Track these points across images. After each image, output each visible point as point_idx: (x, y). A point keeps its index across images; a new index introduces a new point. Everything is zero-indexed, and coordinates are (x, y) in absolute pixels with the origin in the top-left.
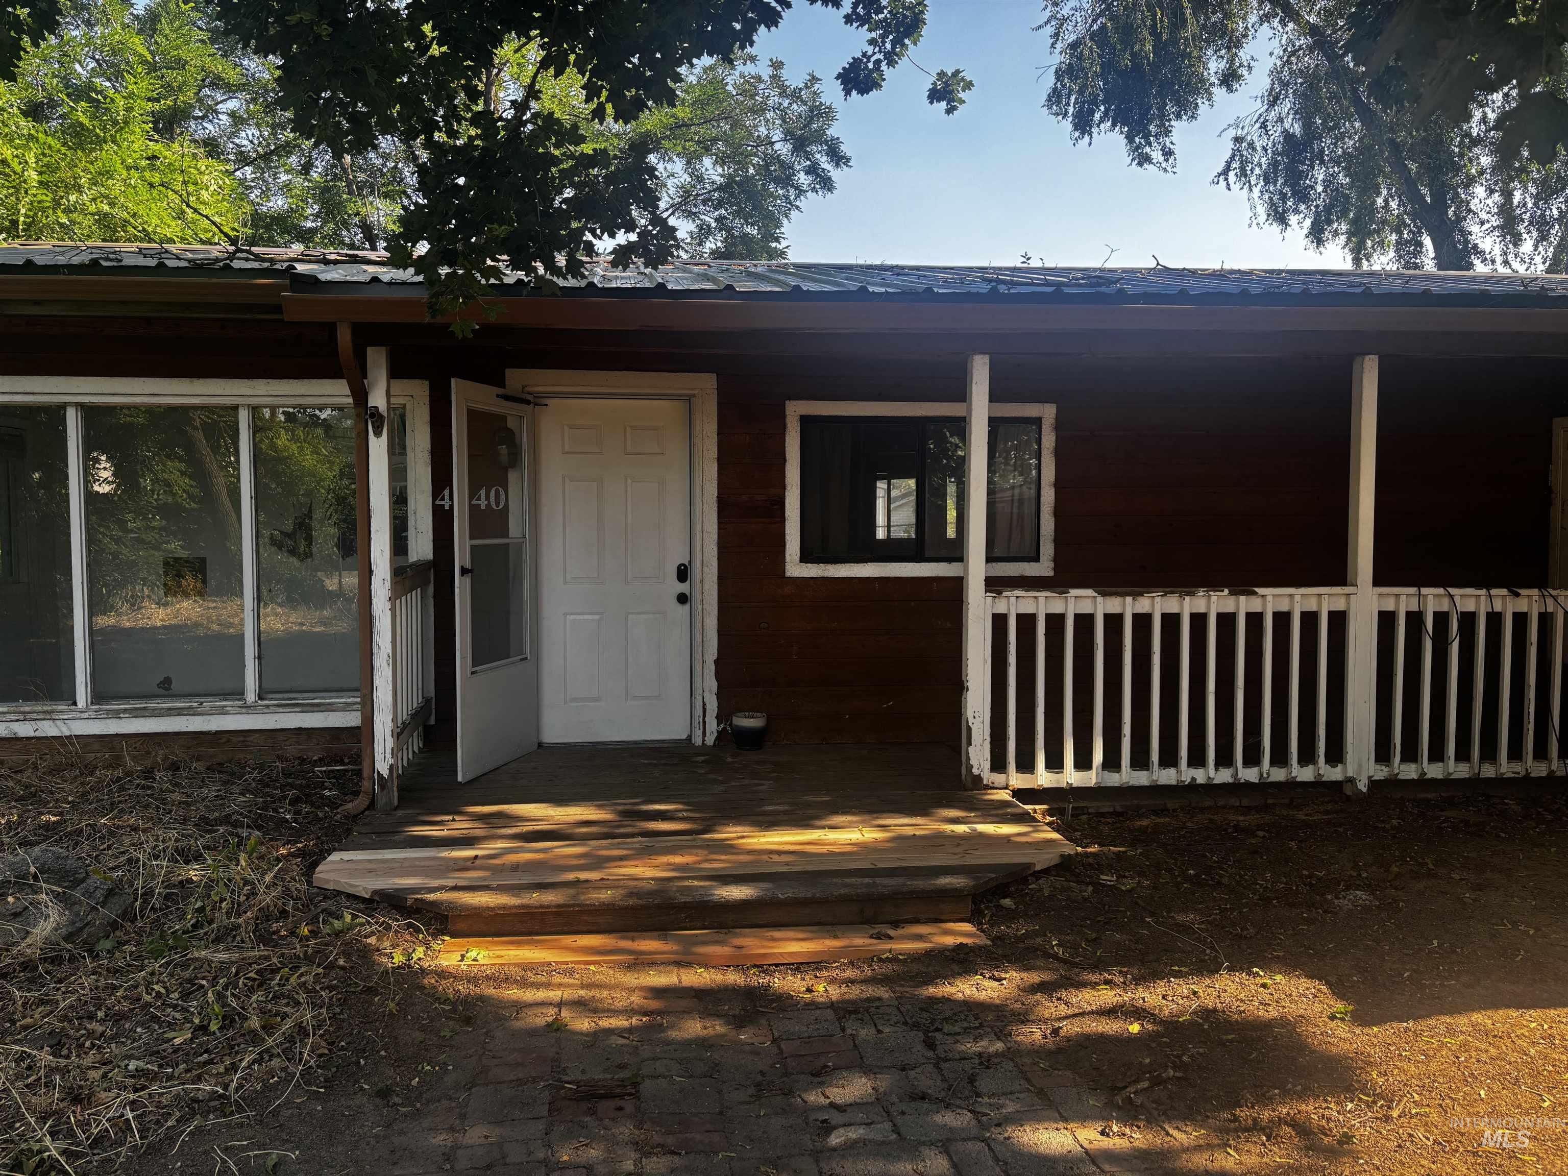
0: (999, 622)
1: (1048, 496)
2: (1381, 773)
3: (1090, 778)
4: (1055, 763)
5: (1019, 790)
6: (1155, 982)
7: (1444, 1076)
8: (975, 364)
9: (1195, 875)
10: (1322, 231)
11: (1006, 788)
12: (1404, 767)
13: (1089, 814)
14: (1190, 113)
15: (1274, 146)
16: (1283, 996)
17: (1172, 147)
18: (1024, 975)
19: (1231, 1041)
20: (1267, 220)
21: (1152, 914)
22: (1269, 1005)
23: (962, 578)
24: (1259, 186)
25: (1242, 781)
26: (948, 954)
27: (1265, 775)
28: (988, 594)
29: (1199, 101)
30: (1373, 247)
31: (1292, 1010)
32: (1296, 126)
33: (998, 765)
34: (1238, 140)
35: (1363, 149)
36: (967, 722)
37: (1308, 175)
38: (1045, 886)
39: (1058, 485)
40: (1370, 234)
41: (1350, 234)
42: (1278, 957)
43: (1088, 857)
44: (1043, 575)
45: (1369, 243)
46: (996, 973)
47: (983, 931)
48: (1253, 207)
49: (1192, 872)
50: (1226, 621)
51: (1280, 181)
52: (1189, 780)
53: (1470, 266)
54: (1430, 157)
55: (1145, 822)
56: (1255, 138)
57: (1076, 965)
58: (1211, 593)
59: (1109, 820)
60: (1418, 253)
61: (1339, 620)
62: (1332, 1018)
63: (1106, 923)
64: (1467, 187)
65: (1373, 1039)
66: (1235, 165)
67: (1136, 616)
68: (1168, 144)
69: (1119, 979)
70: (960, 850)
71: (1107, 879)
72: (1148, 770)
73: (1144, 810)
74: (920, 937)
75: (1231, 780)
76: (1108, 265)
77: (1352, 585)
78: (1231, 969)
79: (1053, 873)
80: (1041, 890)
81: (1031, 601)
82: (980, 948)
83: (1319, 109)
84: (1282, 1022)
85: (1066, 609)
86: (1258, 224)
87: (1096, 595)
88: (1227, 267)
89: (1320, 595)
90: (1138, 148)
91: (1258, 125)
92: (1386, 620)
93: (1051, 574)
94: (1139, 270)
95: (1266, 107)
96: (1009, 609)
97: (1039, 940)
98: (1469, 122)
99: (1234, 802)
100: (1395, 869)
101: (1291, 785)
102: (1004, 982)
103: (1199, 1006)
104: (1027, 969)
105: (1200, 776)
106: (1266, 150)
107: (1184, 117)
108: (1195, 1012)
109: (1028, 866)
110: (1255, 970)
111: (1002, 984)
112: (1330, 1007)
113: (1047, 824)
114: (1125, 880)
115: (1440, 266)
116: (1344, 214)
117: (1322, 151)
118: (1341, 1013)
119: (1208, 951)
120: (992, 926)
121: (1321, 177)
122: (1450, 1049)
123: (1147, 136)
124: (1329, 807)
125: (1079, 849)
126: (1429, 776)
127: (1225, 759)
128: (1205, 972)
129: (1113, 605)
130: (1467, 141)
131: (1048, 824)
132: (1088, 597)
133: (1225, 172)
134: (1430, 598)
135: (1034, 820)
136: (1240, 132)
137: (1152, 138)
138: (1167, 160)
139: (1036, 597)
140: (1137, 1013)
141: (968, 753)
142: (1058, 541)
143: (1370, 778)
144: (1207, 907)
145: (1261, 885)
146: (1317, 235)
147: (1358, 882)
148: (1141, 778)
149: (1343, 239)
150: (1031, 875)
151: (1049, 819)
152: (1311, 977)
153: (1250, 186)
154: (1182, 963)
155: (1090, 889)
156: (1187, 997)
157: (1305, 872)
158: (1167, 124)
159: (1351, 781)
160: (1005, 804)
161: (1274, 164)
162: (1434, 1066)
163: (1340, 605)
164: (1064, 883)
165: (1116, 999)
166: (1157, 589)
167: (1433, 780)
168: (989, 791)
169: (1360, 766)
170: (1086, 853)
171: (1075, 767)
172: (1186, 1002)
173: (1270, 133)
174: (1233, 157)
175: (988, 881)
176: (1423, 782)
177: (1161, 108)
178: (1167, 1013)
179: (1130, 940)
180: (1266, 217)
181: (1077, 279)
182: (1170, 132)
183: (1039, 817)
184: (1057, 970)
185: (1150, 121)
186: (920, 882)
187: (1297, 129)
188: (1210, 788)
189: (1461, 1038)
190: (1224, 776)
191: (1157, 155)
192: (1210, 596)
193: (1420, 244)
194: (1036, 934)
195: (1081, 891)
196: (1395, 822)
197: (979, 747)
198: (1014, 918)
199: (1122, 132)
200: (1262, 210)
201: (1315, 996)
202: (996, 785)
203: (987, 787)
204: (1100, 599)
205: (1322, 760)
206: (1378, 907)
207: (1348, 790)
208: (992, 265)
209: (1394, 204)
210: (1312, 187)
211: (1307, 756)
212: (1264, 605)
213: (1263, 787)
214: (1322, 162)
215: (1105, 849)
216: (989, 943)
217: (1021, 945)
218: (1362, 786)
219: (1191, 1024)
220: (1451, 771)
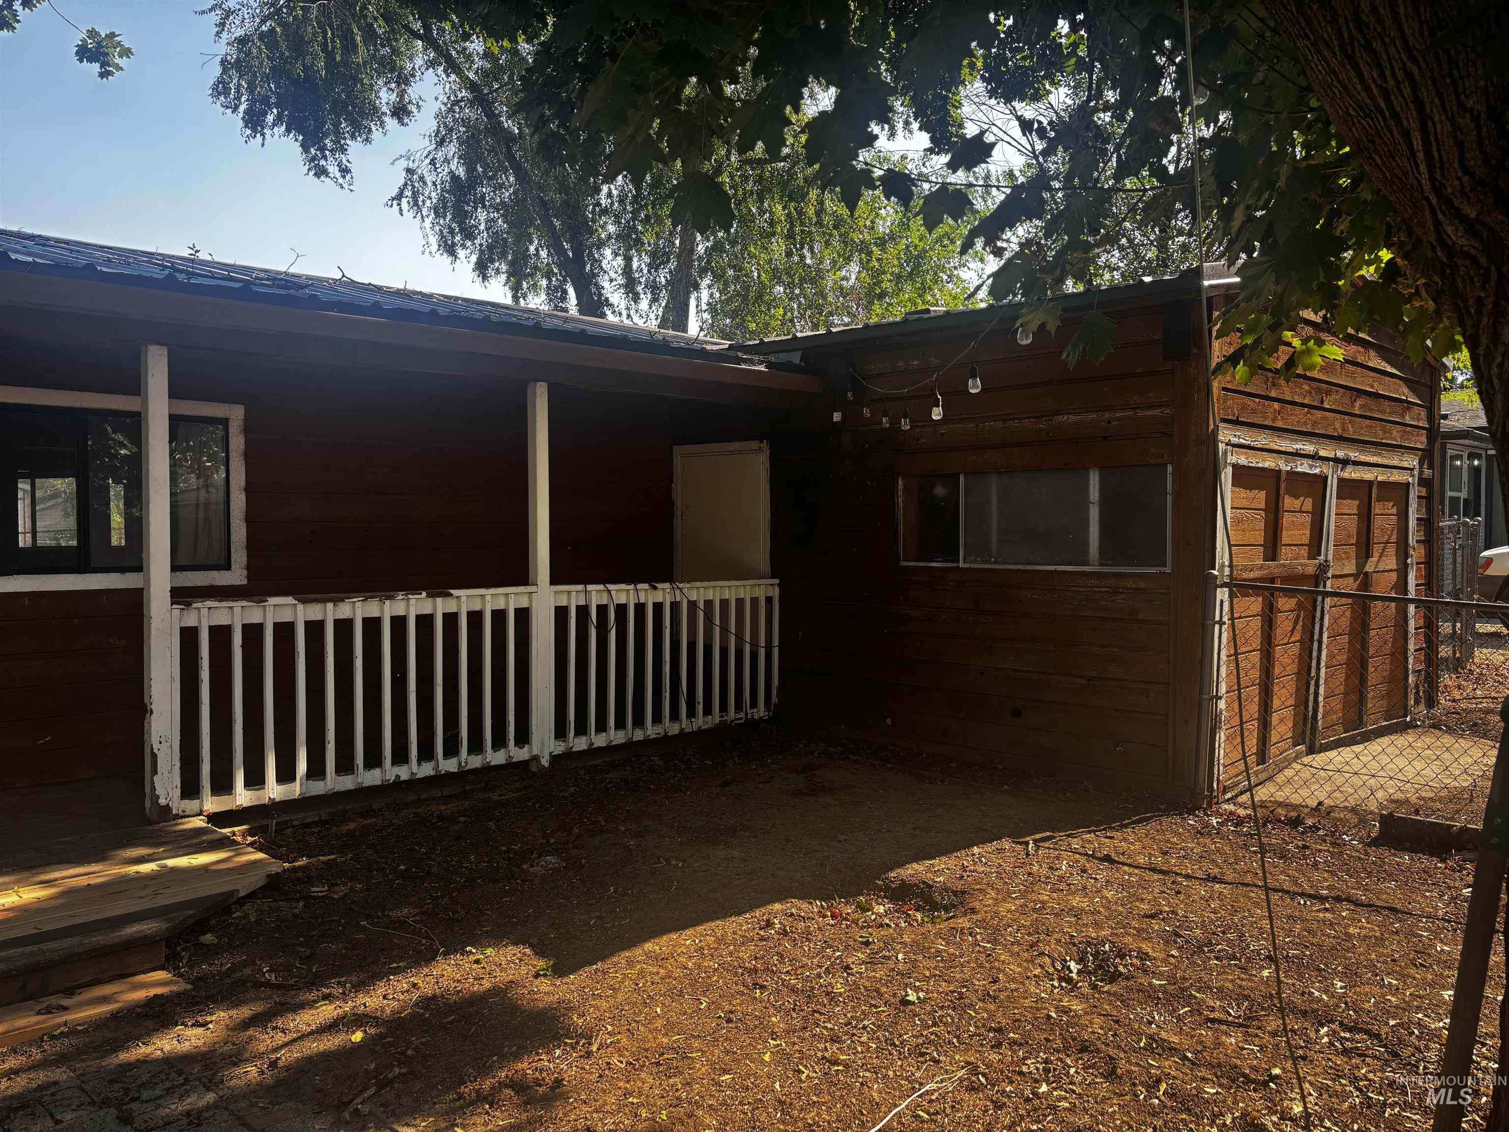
0: (189, 636)
1: (239, 501)
2: (559, 748)
3: (295, 790)
4: (255, 780)
5: (215, 814)
6: (374, 985)
7: (629, 1003)
8: (150, 354)
9: (405, 870)
10: (486, 268)
11: (200, 814)
12: (577, 740)
13: (293, 827)
14: (364, 136)
15: (442, 183)
16: (494, 967)
17: (348, 164)
18: (234, 1012)
19: (451, 1023)
20: (438, 250)
21: (368, 917)
22: (483, 978)
23: (142, 590)
24: (431, 218)
25: (443, 772)
26: (139, 1010)
27: (463, 764)
28: (174, 606)
29: (374, 128)
30: (528, 288)
31: (502, 977)
32: (461, 170)
33: (190, 789)
34: (409, 171)
35: (517, 201)
36: (152, 749)
37: (472, 215)
38: (251, 911)
39: (249, 490)
40: (526, 276)
41: (510, 274)
42: (487, 932)
43: (296, 872)
44: (234, 583)
45: (525, 285)
46: (200, 1019)
47: (180, 976)
48: (426, 236)
49: (403, 867)
50: (425, 622)
51: (449, 217)
52: (393, 778)
53: (603, 315)
54: (570, 218)
55: (352, 826)
56: (426, 175)
57: (291, 988)
58: (410, 596)
59: (315, 830)
60: (564, 299)
61: (523, 615)
62: (537, 976)
63: (320, 936)
64: (599, 248)
65: (571, 986)
66: (408, 193)
67: (337, 622)
68: (344, 161)
69: (338, 991)
70: (148, 891)
71: (318, 890)
72: (353, 773)
73: (350, 814)
74: (105, 1000)
75: (432, 773)
76: (292, 270)
77: (533, 585)
78: (446, 954)
79: (260, 896)
80: (246, 915)
81: (225, 611)
82: (178, 995)
83: (480, 159)
84: (496, 991)
85: (265, 619)
86: (430, 253)
87: (296, 602)
88: (410, 287)
89: (507, 595)
90: (313, 159)
91: (428, 161)
92: (561, 613)
93: (245, 582)
94: (326, 280)
95: (434, 146)
96: (200, 622)
97: (248, 971)
98: (598, 195)
99: (435, 793)
100: (576, 831)
101: (487, 769)
102: (211, 1026)
103: (419, 997)
104: (236, 1005)
105: (404, 773)
106: (436, 186)
107: (359, 139)
108: (416, 1004)
109: (232, 893)
110: (468, 948)
111: (208, 1029)
112: (534, 966)
113: (249, 845)
114: (336, 888)
115: (581, 312)
116: (503, 256)
117: (483, 197)
118: (544, 969)
119: (424, 941)
120: (191, 967)
121: (482, 219)
122: (631, 979)
123: (322, 149)
124: (518, 785)
125: (286, 865)
126: (595, 746)
127: (426, 753)
128: (423, 963)
129: (314, 612)
130: (597, 209)
131: (251, 844)
132: (288, 605)
133: (399, 197)
134: (594, 593)
135: (235, 843)
136: (411, 165)
137: (327, 152)
138: (344, 177)
139: (231, 608)
140: (358, 1020)
141: (153, 783)
142: (251, 546)
143: (551, 753)
144: (420, 899)
145: (466, 868)
146: (482, 268)
147: (547, 849)
148: (347, 783)
149: (503, 277)
150: (235, 903)
151: (250, 839)
152: (516, 943)
153: (422, 217)
154: (401, 959)
155: (301, 904)
156: (407, 991)
157: (504, 848)
158: (343, 142)
159: (536, 758)
160: (199, 831)
161: (442, 199)
162: (620, 997)
163: (524, 603)
164: (273, 904)
165: (336, 1012)
166: (356, 595)
167: (599, 748)
168: (180, 821)
169: (543, 744)
170: (294, 868)
171: (277, 781)
172: (406, 996)
173: (439, 170)
174: (406, 184)
175: (184, 920)
176: (592, 752)
177: (337, 125)
178: (388, 1012)
179: (346, 948)
180: (437, 247)
181: (262, 279)
182: (346, 150)
183: (239, 839)
184: (271, 997)
185: (326, 135)
186: (100, 938)
187: (461, 172)
188: (413, 783)
189: (639, 967)
190: (426, 770)
191: (333, 170)
192: (409, 599)
193: (565, 292)
194: (244, 964)
195: (291, 909)
196: (572, 789)
197: (166, 774)
198: (217, 954)
199: (296, 140)
200: (433, 240)
201: (521, 960)
202: (186, 813)
203: (178, 817)
204: (300, 607)
205: (512, 743)
206: (565, 868)
207: (534, 768)
208: (160, 251)
209: (543, 253)
210: (477, 227)
211: (499, 742)
212: (459, 606)
213: (462, 775)
214: (484, 206)
215: (314, 860)
216: (189, 987)
217: (227, 980)
218: (545, 762)
219: (413, 1016)
220: (612, 739)
